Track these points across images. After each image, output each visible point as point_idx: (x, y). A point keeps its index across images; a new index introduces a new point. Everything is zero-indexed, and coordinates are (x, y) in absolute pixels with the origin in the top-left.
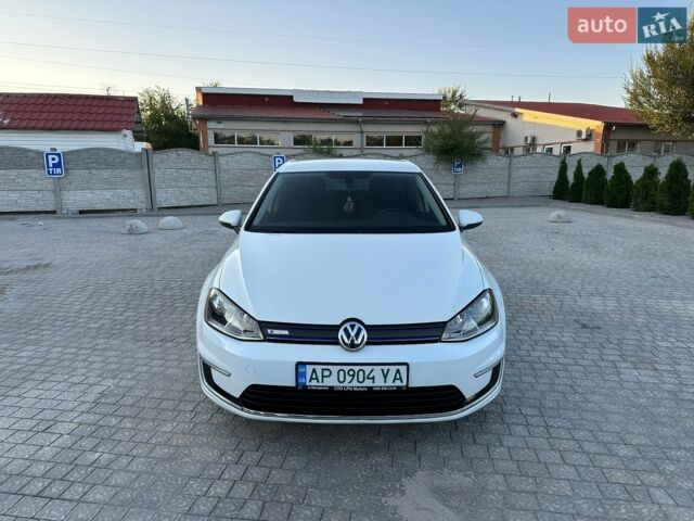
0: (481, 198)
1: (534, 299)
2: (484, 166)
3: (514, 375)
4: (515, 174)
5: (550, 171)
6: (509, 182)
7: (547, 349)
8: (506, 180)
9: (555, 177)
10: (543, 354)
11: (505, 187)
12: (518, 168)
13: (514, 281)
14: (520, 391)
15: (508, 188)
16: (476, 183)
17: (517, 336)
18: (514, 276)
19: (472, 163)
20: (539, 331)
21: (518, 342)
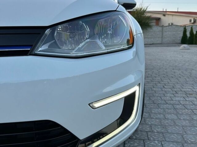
0: (151, 44)
1: (175, 72)
2: (151, 30)
3: (160, 114)
4: (165, 34)
5: (179, 33)
6: (162, 37)
7: (184, 96)
8: (161, 36)
9: (181, 35)
10: (182, 99)
11: (160, 39)
12: (165, 32)
13: (163, 66)
14: (164, 127)
15: (162, 40)
16: (148, 38)
17: (163, 89)
18: (163, 64)
19: (146, 29)
20: (178, 86)
21: (164, 92)
